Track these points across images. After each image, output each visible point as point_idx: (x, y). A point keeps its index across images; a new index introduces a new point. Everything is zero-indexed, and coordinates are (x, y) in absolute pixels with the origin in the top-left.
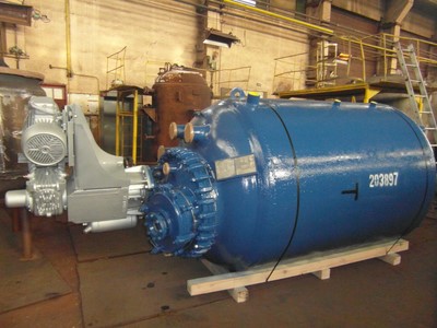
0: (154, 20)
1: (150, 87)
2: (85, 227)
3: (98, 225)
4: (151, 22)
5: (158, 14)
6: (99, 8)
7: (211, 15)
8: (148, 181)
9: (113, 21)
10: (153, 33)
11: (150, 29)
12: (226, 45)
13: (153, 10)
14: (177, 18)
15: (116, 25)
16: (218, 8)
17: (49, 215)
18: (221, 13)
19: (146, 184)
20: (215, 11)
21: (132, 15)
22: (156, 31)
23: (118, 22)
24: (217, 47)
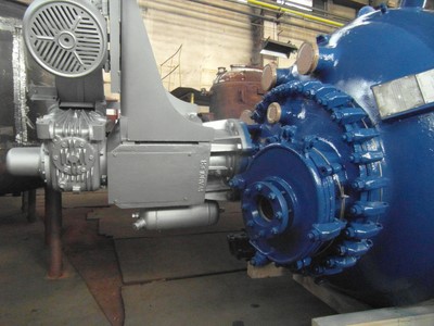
0: (208, 33)
1: (208, 89)
2: (136, 220)
3: (155, 217)
4: (205, 36)
5: (211, 27)
6: (152, 22)
7: (267, 24)
8: (242, 137)
9: (167, 35)
10: (207, 47)
11: (203, 43)
12: (284, 56)
13: (207, 23)
14: (231, 31)
15: (170, 39)
16: (275, 18)
17: (76, 188)
18: (278, 23)
19: (239, 141)
20: (271, 20)
21: (186, 29)
22: (210, 44)
23: (171, 36)
24: (274, 58)
